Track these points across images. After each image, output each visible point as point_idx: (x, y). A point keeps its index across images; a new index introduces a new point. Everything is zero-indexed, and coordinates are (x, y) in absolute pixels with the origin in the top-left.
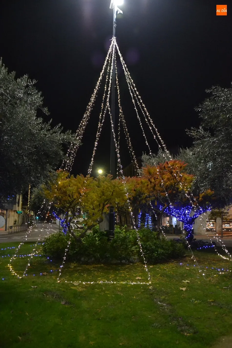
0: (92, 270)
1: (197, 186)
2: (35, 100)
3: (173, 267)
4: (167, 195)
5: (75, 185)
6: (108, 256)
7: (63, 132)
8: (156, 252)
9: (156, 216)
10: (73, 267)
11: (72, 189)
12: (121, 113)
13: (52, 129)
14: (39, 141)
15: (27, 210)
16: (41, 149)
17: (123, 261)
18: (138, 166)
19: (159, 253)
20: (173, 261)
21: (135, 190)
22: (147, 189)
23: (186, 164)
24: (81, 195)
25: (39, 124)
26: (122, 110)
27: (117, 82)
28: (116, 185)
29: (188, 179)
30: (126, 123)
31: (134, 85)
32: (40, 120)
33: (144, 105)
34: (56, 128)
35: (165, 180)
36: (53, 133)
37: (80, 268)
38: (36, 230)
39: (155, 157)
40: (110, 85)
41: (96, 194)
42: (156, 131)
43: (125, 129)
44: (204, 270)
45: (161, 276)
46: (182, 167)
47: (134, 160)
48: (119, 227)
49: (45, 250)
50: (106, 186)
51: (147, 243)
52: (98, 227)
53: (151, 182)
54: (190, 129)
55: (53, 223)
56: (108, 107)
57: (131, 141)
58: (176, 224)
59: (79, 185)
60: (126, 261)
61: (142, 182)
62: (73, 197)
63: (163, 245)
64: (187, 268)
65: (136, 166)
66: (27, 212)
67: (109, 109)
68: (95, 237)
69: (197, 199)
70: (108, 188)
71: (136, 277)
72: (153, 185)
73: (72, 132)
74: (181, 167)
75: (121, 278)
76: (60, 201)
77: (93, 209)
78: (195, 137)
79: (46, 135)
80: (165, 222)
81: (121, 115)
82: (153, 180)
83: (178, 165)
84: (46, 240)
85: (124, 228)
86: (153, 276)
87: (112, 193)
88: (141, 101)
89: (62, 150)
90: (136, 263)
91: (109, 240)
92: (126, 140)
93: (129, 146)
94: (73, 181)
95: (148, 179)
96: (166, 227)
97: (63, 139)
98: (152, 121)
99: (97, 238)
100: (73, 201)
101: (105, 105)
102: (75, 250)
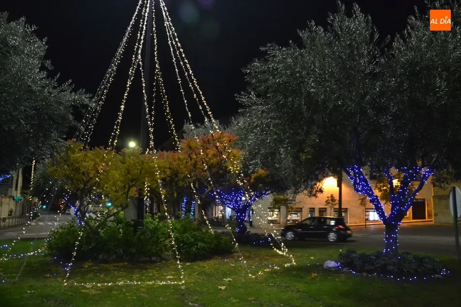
0: (112, 270)
1: (246, 164)
2: (34, 50)
3: (215, 265)
5: (93, 160)
6: (133, 251)
7: (75, 90)
8: (196, 247)
10: (87, 266)
11: (88, 164)
12: (157, 69)
13: (59, 87)
14: (42, 100)
15: (29, 196)
16: (43, 112)
17: (154, 258)
18: (178, 138)
19: (199, 247)
20: (217, 258)
21: (170, 168)
22: (186, 167)
23: (236, 138)
24: (99, 173)
25: (42, 79)
26: (160, 65)
27: (154, 29)
28: (145, 161)
29: (237, 155)
30: (163, 82)
31: (176, 34)
32: (44, 74)
33: (187, 61)
34: (64, 85)
35: (210, 156)
36: (60, 92)
37: (96, 268)
38: (41, 224)
39: (200, 127)
40: (144, 32)
41: (119, 172)
42: (200, 95)
43: (163, 90)
44: (252, 267)
45: (198, 274)
46: (232, 140)
47: (172, 131)
48: (151, 216)
49: (50, 247)
50: (133, 162)
51: (184, 236)
52: (123, 216)
53: (191, 159)
54: (240, 94)
55: (67, 214)
56: (139, 61)
57: (169, 106)
58: (230, 215)
59: (98, 160)
60: (157, 259)
61: (179, 159)
62: (88, 176)
63: (204, 238)
64: (232, 265)
65: (174, 137)
66: (28, 198)
67: (141, 63)
68: (119, 229)
69: (249, 181)
70: (134, 165)
71: (168, 275)
72: (193, 162)
73: (85, 91)
74: (230, 141)
75: (148, 277)
76: (72, 181)
77: (116, 191)
78: (245, 103)
79: (51, 93)
80: (217, 212)
81: (157, 72)
82: (194, 157)
83: (226, 138)
84: (52, 233)
85: (157, 217)
86: (189, 275)
87: (141, 172)
88: (183, 56)
89: (71, 113)
90: (169, 260)
91: (135, 231)
92: (163, 104)
93: (167, 112)
94: (89, 155)
95: (188, 155)
96: (217, 218)
97: (74, 100)
98: (196, 81)
99: (121, 230)
100: (88, 181)
101: (136, 58)
102: (91, 245)
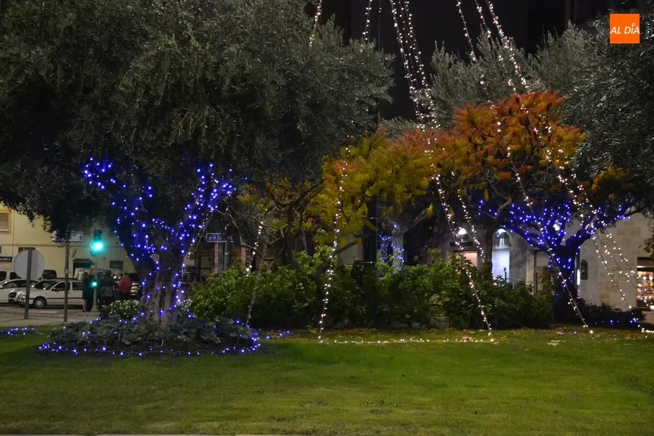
4: (519, 178)
6: (385, 309)
9: (473, 230)
17: (416, 325)
19: (496, 306)
29: (565, 137)
46: (553, 104)
53: (476, 146)
60: (421, 325)
61: (455, 146)
69: (587, 188)
74: (549, 106)
90: (444, 328)
95: (467, 135)
